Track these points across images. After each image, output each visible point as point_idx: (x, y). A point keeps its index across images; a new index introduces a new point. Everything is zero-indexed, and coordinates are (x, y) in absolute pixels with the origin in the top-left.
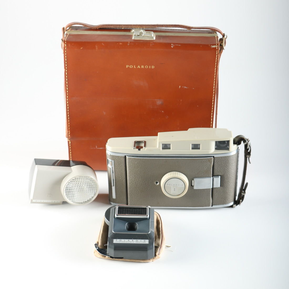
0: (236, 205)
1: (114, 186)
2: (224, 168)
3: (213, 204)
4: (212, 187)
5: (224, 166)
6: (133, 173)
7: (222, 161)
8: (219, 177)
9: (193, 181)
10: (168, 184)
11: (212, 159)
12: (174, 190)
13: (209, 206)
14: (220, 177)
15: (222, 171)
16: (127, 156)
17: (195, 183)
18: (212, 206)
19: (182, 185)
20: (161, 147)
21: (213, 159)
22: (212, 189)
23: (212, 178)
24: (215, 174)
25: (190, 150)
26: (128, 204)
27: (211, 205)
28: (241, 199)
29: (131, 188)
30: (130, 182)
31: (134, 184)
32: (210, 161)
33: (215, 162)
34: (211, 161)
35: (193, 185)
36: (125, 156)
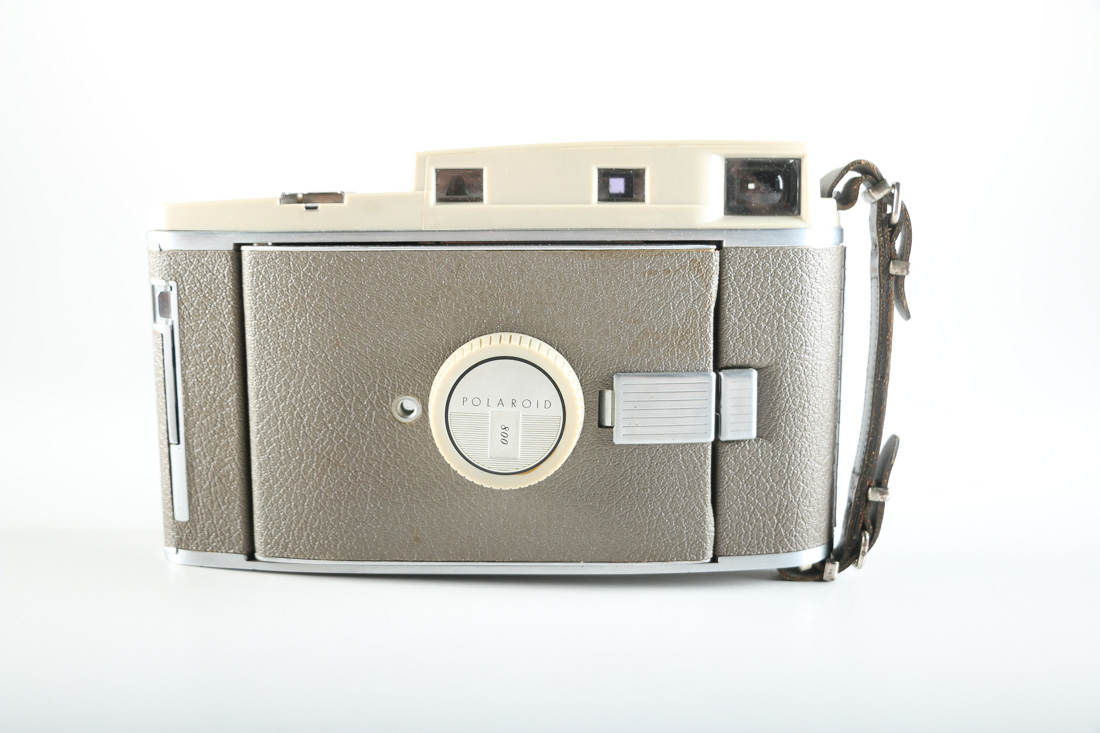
0: (841, 569)
1: (179, 443)
2: (780, 321)
3: (722, 547)
4: (712, 438)
5: (779, 312)
6: (275, 349)
7: (766, 279)
8: (750, 376)
9: (608, 394)
10: (465, 400)
11: (709, 256)
12: (504, 441)
13: (698, 556)
14: (755, 373)
15: (766, 341)
16: (243, 248)
17: (620, 406)
18: (714, 560)
19: (548, 404)
20: (428, 189)
21: (716, 256)
22: (716, 445)
23: (714, 375)
24: (730, 356)
25: (589, 202)
26: (258, 556)
27: (710, 554)
28: (864, 528)
29: (269, 444)
30: (264, 409)
31: (283, 421)
32: (699, 267)
33: (727, 283)
34: (709, 270)
35: (608, 423)
36: (238, 247)
